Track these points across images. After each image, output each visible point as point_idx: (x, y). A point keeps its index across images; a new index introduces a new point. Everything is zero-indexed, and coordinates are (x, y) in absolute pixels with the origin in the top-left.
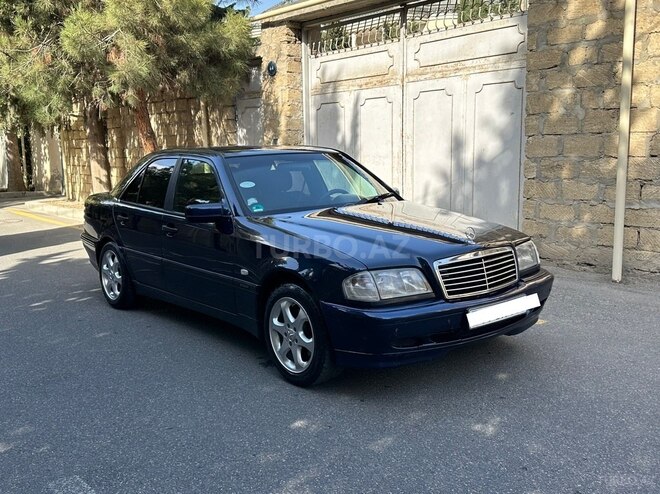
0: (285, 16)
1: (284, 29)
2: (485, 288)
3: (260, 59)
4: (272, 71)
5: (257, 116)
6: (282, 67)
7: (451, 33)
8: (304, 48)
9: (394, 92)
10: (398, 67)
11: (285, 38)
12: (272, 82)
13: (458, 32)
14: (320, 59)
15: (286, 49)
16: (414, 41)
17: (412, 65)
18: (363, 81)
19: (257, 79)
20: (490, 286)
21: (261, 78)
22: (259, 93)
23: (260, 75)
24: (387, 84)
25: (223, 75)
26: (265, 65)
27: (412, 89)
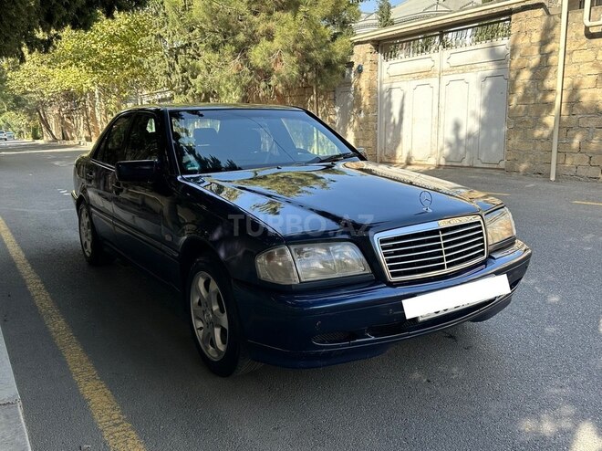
0: (369, 38)
1: (369, 45)
2: (442, 267)
3: (353, 63)
4: (360, 70)
5: (348, 98)
6: (366, 68)
7: (468, 48)
8: (380, 56)
9: (434, 81)
10: (437, 67)
11: (369, 50)
12: (359, 77)
13: (473, 47)
14: (390, 62)
15: (369, 57)
16: (447, 52)
17: (446, 66)
18: (416, 75)
19: (349, 75)
20: (449, 265)
21: (352, 76)
22: (350, 84)
23: (351, 73)
24: (430, 76)
25: (332, 74)
26: (356, 66)
27: (445, 80)
